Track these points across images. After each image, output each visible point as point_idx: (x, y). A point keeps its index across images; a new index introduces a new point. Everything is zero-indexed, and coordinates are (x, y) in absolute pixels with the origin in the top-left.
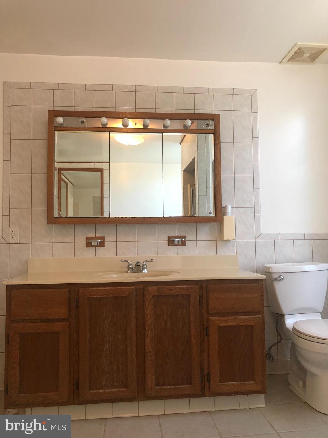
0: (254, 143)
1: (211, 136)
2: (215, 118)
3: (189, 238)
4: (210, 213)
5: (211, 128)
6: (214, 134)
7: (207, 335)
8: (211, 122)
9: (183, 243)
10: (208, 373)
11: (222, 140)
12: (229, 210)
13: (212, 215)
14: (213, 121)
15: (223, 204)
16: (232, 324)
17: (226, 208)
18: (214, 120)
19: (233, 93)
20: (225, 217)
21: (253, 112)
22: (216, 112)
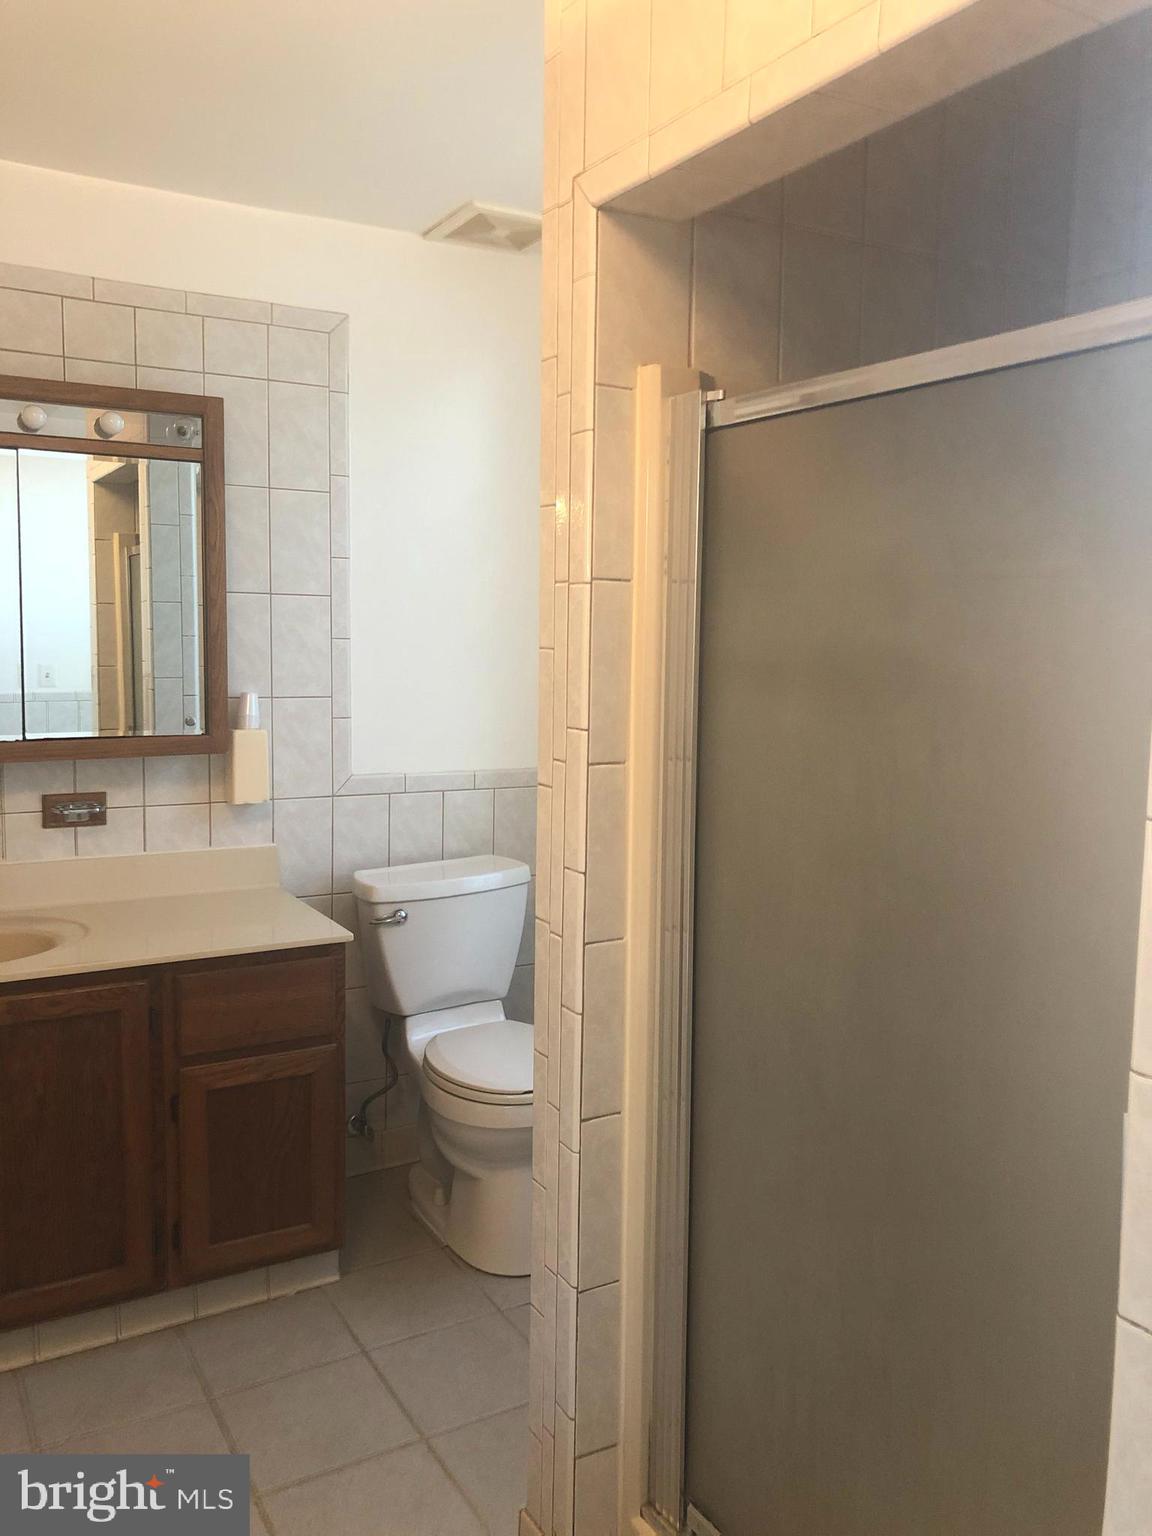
0: (333, 493)
1: (195, 469)
2: (207, 411)
3: (120, 799)
4: (190, 723)
5: (197, 442)
6: (202, 463)
7: (175, 1117)
8: (194, 426)
9: (98, 819)
10: (177, 1226)
11: (229, 477)
12: (252, 708)
13: (198, 730)
14: (199, 421)
15: (234, 687)
17: (240, 699)
18: (202, 417)
19: (268, 318)
20: (238, 734)
21: (333, 390)
22: (212, 390)
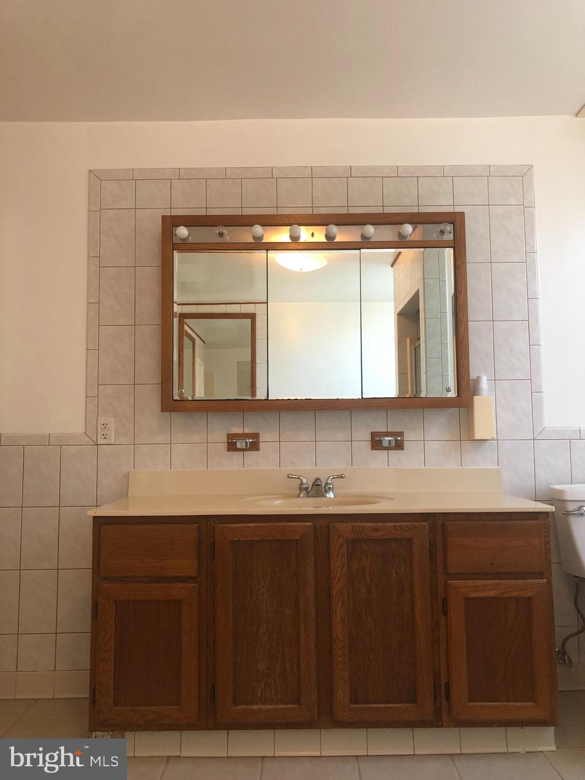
0: (528, 262)
1: (449, 253)
2: (456, 220)
3: (409, 436)
4: (448, 390)
5: (449, 237)
6: (454, 248)
7: (445, 613)
8: (449, 228)
9: (399, 446)
10: (448, 683)
11: (468, 259)
12: (484, 384)
13: (452, 394)
14: (452, 225)
15: (473, 374)
16: (491, 594)
17: (477, 381)
18: (453, 223)
19: (487, 173)
20: (476, 398)
21: (526, 207)
22: (458, 209)
